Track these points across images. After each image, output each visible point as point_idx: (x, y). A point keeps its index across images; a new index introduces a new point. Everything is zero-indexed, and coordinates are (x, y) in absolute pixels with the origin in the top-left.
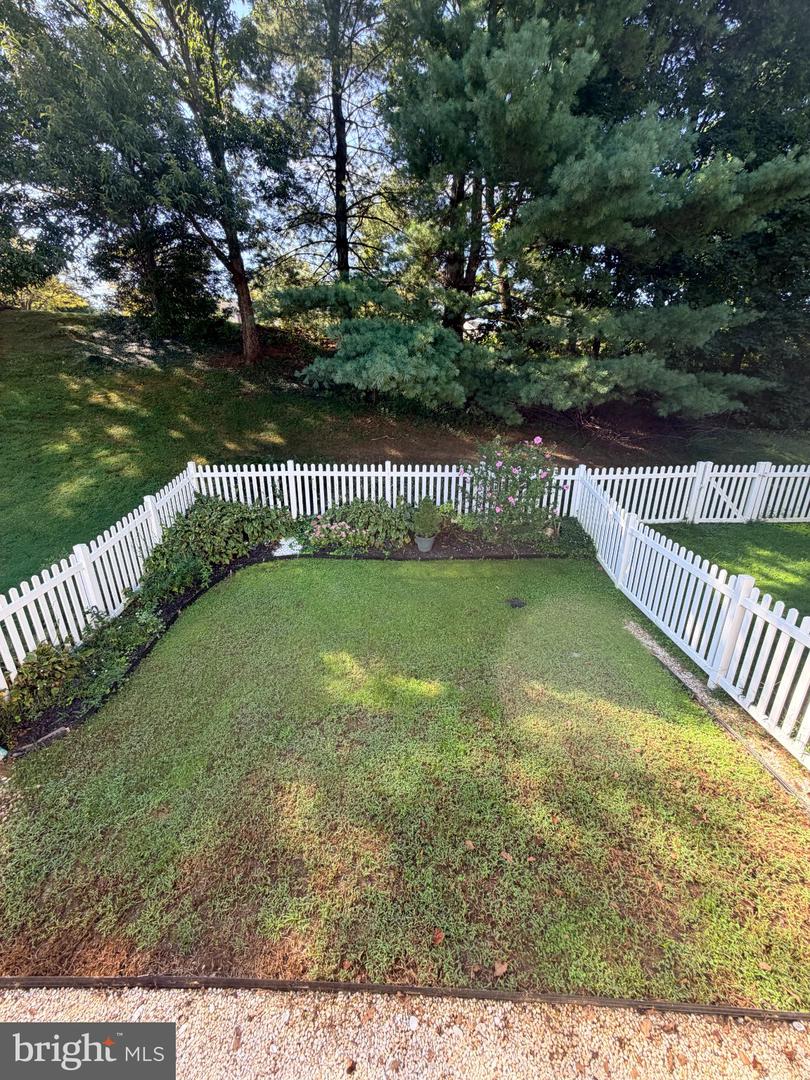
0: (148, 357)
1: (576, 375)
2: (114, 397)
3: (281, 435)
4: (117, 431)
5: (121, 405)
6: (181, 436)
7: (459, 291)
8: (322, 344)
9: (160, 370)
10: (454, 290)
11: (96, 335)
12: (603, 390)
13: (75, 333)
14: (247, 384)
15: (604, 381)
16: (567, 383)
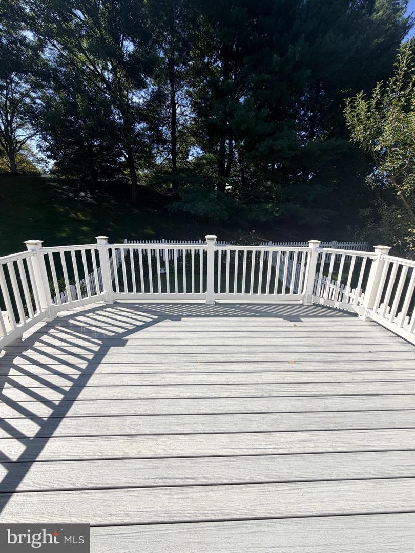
0: (90, 198)
1: (268, 209)
2: (80, 215)
3: (153, 231)
4: (85, 229)
5: (84, 218)
6: (112, 231)
7: (224, 177)
8: (164, 193)
9: (96, 203)
10: (223, 177)
11: (64, 188)
12: (277, 215)
13: (55, 187)
14: (135, 210)
15: (277, 212)
16: (265, 212)
